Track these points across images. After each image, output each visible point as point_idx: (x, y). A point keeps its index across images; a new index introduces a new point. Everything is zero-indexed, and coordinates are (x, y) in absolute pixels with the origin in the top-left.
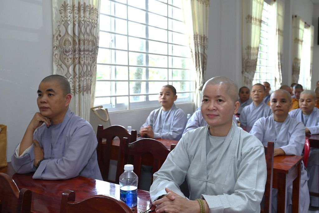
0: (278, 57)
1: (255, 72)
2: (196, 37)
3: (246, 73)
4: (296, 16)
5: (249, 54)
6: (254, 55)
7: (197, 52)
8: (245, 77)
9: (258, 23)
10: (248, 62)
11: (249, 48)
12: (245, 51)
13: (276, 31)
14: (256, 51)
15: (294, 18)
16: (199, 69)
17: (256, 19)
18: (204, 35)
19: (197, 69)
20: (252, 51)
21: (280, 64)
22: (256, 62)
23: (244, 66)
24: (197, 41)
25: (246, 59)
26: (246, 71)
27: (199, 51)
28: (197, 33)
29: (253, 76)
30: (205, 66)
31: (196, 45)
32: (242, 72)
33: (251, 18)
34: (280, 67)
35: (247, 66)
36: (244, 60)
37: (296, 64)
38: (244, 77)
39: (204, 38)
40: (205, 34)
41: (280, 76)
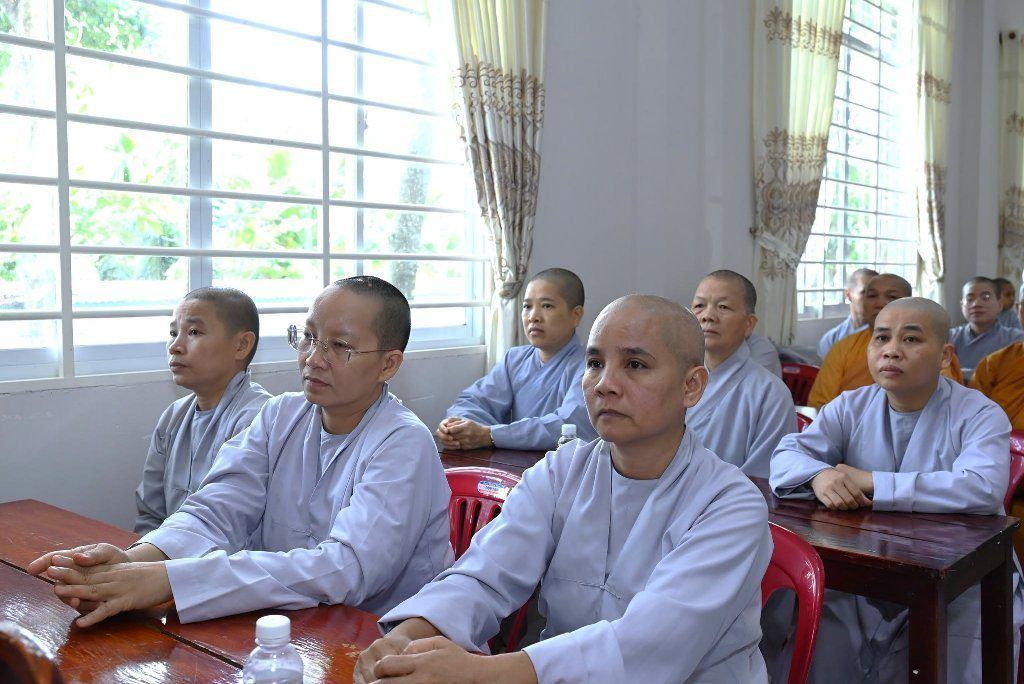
0: (925, 182)
1: (808, 233)
2: (470, 73)
3: (767, 235)
4: (1012, 36)
5: (778, 161)
6: (806, 166)
7: (481, 140)
8: (763, 249)
9: (820, 43)
10: (773, 191)
11: (779, 137)
12: (762, 151)
13: (920, 84)
14: (816, 151)
15: (1006, 41)
16: (494, 211)
17: (812, 28)
18: (523, 72)
19: (484, 211)
20: (793, 152)
21: (934, 204)
22: (816, 193)
23: (759, 209)
24: (480, 91)
25: (767, 179)
26: (767, 225)
27: (490, 136)
28: (474, 57)
29: (800, 248)
30: (527, 197)
31: (474, 108)
32: (753, 231)
33: (788, 21)
34: (935, 216)
35: (770, 208)
36: (761, 185)
37: (1012, 208)
38: (758, 252)
39: (523, 83)
40: (527, 67)
41: (936, 250)
